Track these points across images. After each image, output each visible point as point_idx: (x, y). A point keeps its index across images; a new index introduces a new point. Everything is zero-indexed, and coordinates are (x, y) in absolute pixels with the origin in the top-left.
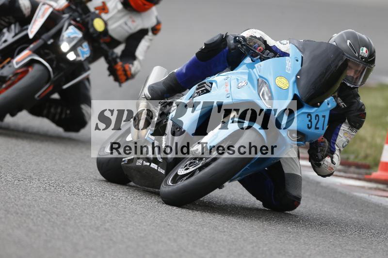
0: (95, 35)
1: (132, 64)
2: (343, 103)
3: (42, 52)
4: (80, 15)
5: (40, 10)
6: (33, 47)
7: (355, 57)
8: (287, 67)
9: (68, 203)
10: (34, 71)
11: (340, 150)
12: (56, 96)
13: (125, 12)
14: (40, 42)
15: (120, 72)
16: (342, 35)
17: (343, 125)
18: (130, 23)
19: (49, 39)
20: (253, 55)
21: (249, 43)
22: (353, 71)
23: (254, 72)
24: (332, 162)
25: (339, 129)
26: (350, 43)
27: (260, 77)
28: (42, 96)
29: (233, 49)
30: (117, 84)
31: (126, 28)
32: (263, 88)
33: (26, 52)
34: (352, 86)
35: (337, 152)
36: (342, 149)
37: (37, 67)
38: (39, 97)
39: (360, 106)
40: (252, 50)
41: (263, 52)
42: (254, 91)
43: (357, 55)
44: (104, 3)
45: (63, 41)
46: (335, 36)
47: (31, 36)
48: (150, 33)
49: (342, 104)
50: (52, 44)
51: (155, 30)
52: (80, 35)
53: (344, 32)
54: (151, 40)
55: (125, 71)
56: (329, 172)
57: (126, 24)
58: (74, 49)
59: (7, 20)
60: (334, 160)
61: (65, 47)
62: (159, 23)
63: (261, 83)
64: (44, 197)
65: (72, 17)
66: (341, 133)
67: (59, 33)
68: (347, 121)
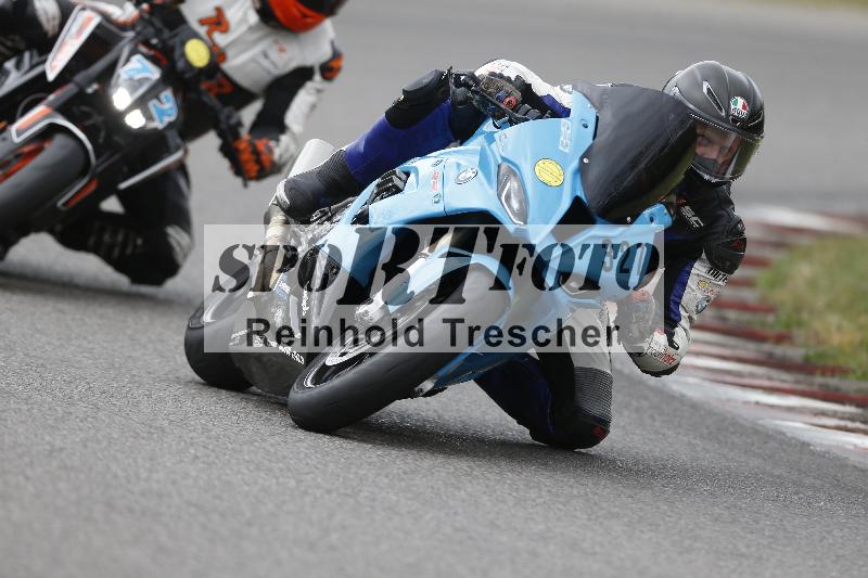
0: (187, 76)
1: (277, 140)
2: (696, 218)
3: (75, 109)
4: (158, 33)
5: (74, 20)
6: (54, 100)
7: (721, 118)
8: (562, 139)
9: (246, 488)
10: (55, 149)
11: (690, 318)
12: (112, 205)
13: (266, 30)
14: (69, 90)
15: (246, 156)
16: (692, 72)
17: (696, 265)
18: (274, 55)
19: (90, 83)
20: (498, 114)
21: (488, 88)
22: (717, 148)
23: (492, 151)
24: (671, 343)
25: (689, 273)
26: (708, 89)
27: (504, 159)
28: (74, 203)
29: (461, 103)
30: (238, 181)
31: (265, 63)
32: (509, 184)
33: (40, 109)
34: (714, 181)
35: (684, 323)
36: (695, 317)
37: (59, 140)
38: (64, 204)
39: (732, 224)
40: (493, 104)
41: (516, 109)
42: (488, 188)
43: (723, 114)
44: (219, 11)
45: (117, 86)
46: (680, 74)
47: (51, 76)
48: (317, 77)
49: (694, 220)
50: (96, 92)
51: (329, 70)
52: (154, 73)
53: (698, 67)
54: (319, 91)
55: (256, 153)
56: (667, 365)
57: (266, 55)
58: (141, 103)
59: (9, 44)
60: (675, 339)
61: (121, 98)
62: (336, 55)
63: (503, 173)
64: (194, 474)
65: (141, 38)
66: (692, 283)
67: (111, 70)
68: (704, 256)
